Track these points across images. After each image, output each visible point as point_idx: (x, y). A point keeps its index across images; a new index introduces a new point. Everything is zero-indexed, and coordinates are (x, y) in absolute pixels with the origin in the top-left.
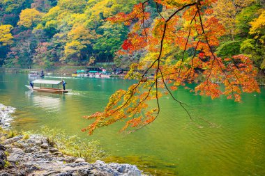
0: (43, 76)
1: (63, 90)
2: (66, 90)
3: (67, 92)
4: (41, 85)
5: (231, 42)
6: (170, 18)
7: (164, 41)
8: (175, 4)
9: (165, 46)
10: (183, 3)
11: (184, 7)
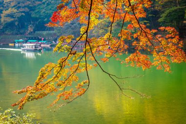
5: (175, 8)
9: (93, 18)
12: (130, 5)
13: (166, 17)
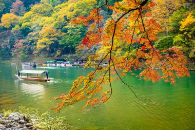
0: (35, 66)
1: (46, 79)
2: (49, 78)
3: (49, 80)
4: (27, 74)
5: (166, 37)
6: (119, 20)
7: (115, 37)
8: (122, 9)
9: (115, 41)
10: (129, 8)
11: (129, 11)
12: (145, 31)
13: (159, 43)
